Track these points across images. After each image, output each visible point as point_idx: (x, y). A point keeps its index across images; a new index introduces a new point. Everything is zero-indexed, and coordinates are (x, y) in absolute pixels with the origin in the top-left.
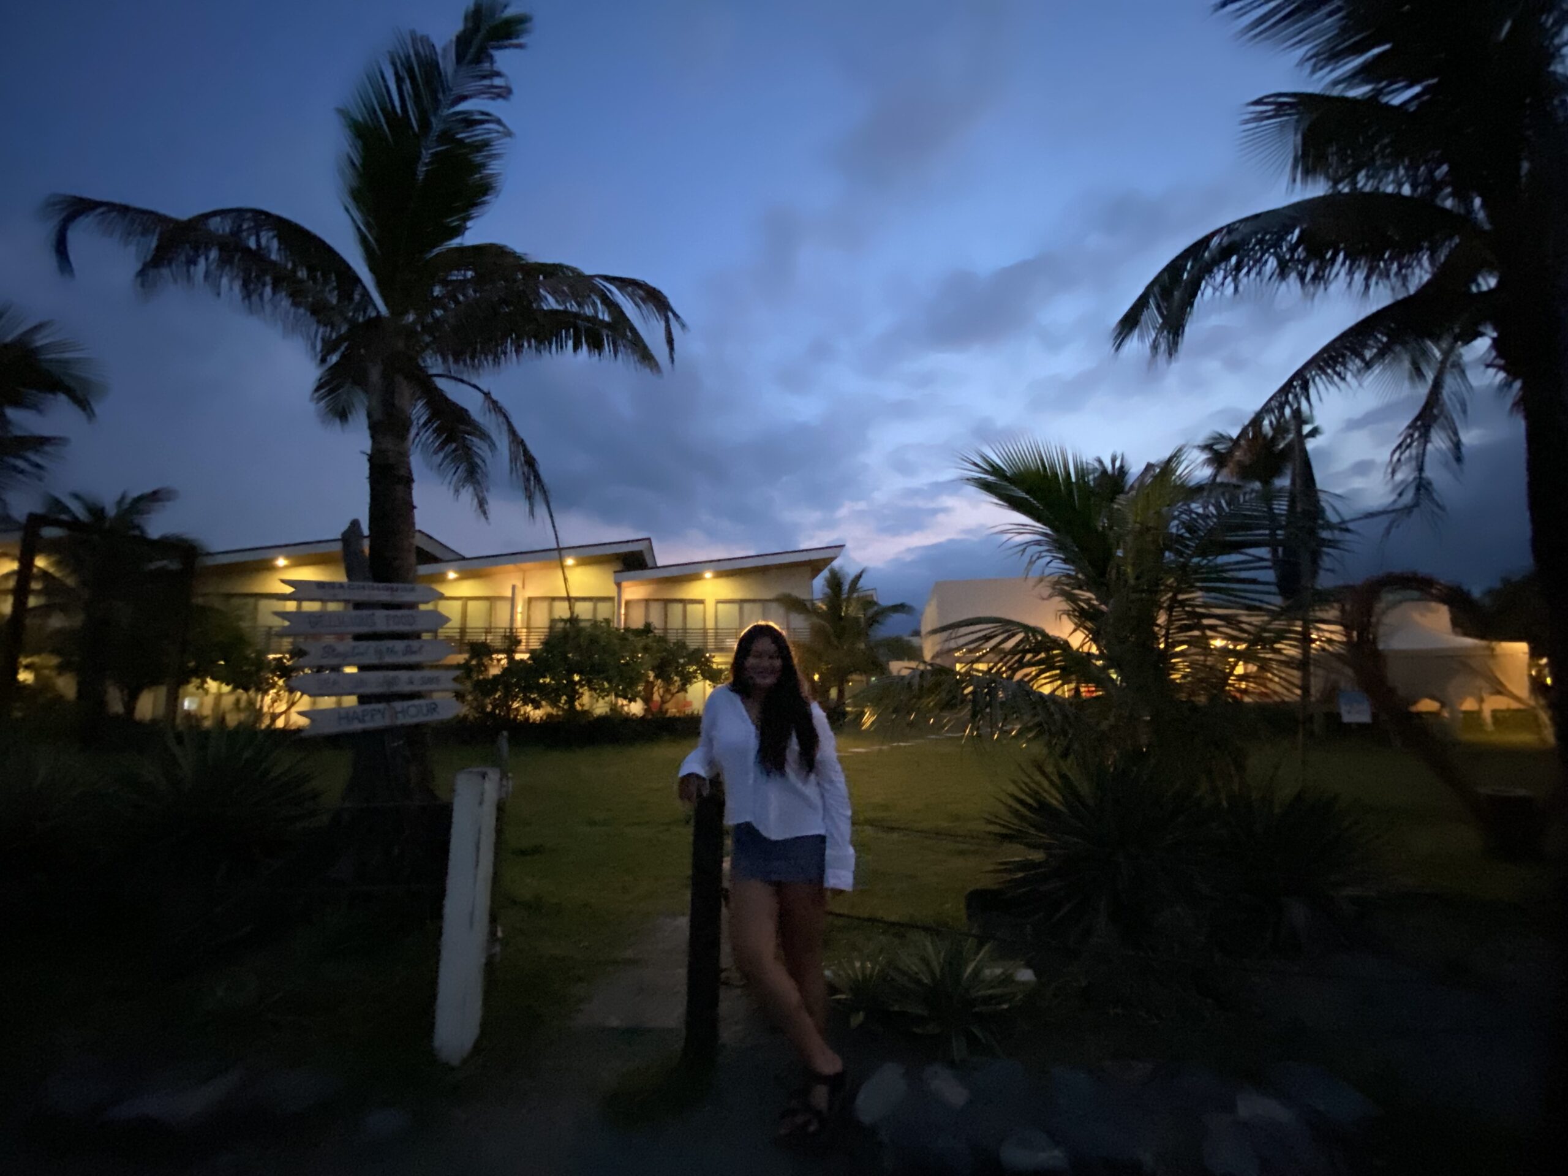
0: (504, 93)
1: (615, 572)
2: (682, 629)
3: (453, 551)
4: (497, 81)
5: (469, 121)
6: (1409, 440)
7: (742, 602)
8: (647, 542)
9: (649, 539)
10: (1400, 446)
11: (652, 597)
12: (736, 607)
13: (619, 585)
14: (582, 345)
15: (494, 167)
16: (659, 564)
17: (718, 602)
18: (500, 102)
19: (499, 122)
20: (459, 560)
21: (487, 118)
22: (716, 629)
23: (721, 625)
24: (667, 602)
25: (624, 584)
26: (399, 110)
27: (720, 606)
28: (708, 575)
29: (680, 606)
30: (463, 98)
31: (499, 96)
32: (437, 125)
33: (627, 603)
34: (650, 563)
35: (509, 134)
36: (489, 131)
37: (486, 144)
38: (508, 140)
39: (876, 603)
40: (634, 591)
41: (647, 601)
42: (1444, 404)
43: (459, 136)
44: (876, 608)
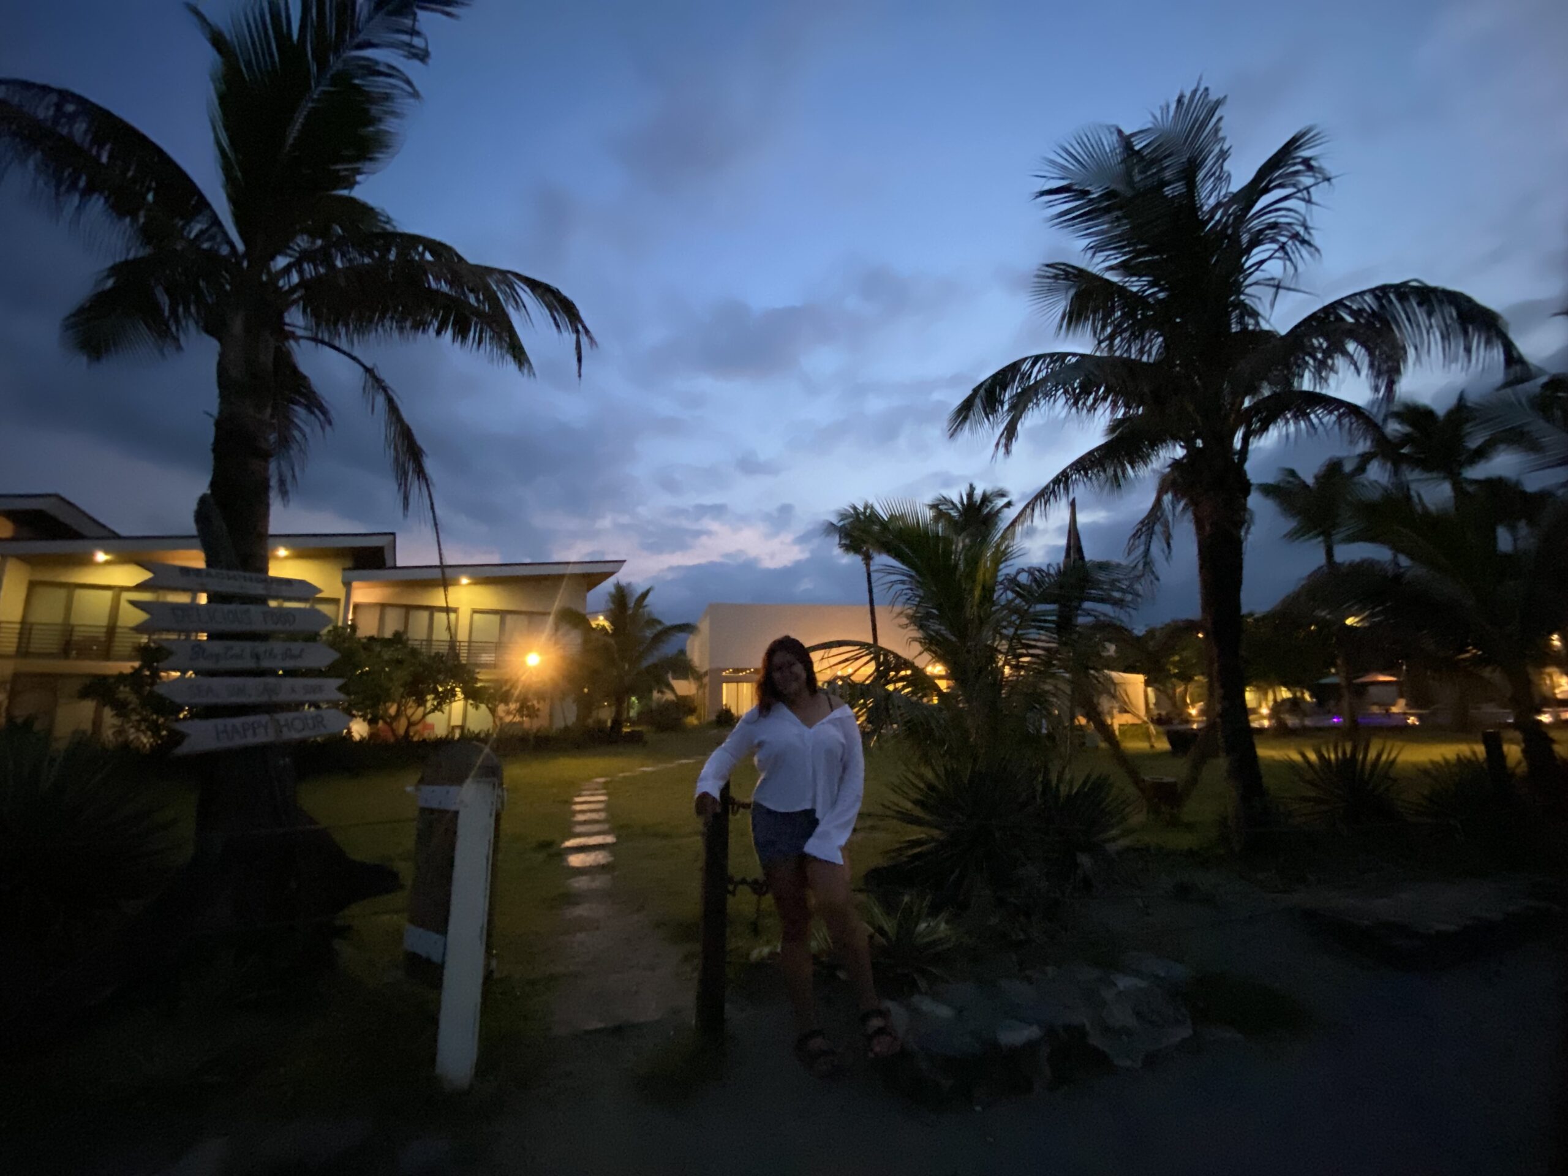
0: (422, 56)
1: (344, 569)
2: (427, 640)
3: (104, 526)
4: (416, 41)
5: (372, 69)
6: (1139, 533)
7: (502, 614)
8: (391, 537)
9: (393, 534)
10: (1134, 535)
11: (391, 601)
12: (496, 618)
13: (347, 585)
14: (447, 329)
15: (390, 124)
16: (399, 564)
17: (475, 611)
18: (416, 63)
19: (409, 82)
20: (114, 538)
21: (392, 72)
22: (470, 642)
23: (474, 639)
24: (409, 608)
25: (355, 584)
26: (295, 36)
27: (476, 616)
28: (465, 581)
29: (425, 614)
30: (370, 45)
31: (415, 56)
32: (335, 65)
33: (356, 607)
34: (389, 563)
35: (415, 95)
36: (394, 86)
37: (387, 97)
38: (411, 101)
39: (660, 622)
40: (365, 593)
41: (383, 606)
42: (1164, 510)
43: (357, 82)
44: (659, 628)
